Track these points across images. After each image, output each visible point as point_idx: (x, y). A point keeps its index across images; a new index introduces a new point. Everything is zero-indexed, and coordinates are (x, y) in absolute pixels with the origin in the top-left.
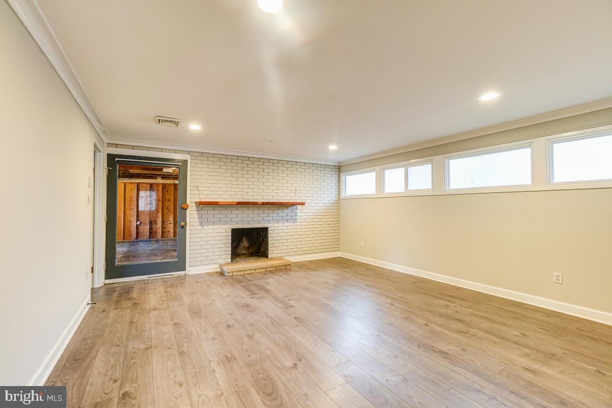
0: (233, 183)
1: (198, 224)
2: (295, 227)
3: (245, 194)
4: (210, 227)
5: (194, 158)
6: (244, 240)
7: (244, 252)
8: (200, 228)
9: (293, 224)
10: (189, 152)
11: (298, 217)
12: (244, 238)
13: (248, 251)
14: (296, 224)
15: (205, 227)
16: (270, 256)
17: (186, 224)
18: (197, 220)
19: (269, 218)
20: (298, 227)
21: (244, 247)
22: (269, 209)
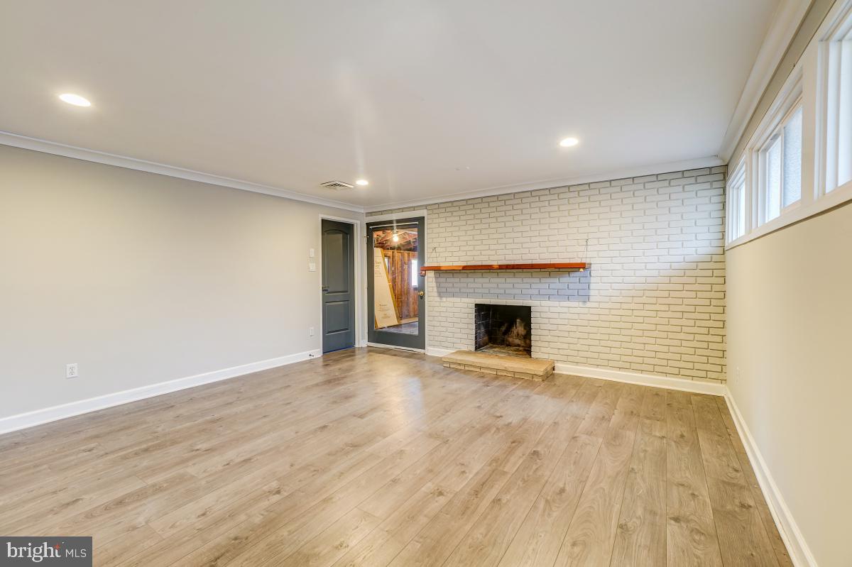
0: (476, 237)
1: (436, 294)
2: (586, 311)
3: (493, 252)
4: (449, 299)
5: (430, 212)
6: (518, 325)
7: (517, 341)
8: (438, 299)
9: (581, 304)
10: (426, 207)
11: (592, 293)
12: (518, 320)
13: (525, 342)
14: (588, 304)
15: (444, 299)
16: (533, 354)
17: (424, 294)
18: (435, 289)
19: (530, 292)
20: (592, 311)
21: (518, 335)
22: (514, 276)
